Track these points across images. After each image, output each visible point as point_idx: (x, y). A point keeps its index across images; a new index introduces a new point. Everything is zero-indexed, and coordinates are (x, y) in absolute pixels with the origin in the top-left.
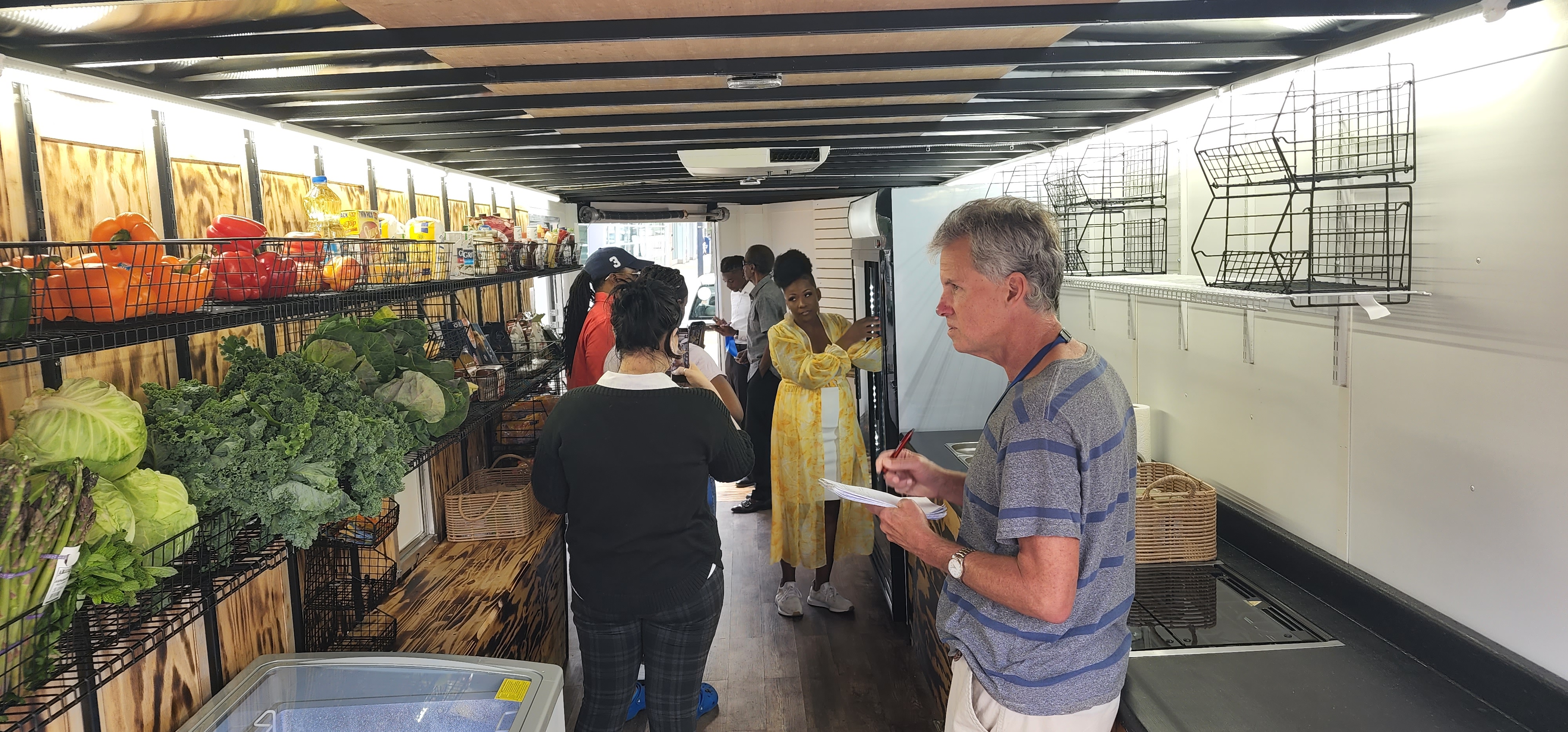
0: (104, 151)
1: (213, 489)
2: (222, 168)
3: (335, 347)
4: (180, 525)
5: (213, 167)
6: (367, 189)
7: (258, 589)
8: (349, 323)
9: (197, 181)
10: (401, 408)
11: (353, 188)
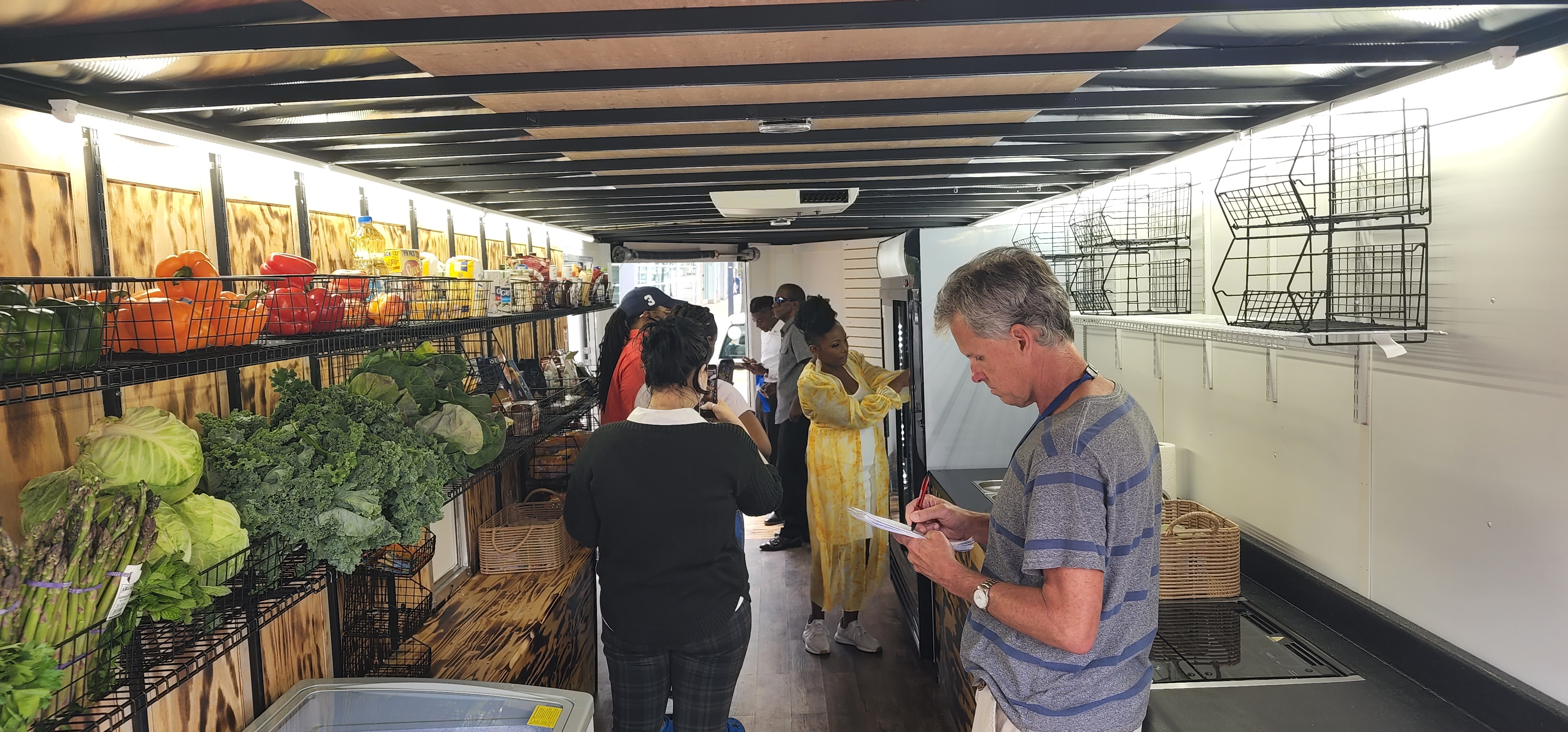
0: (164, 192)
1: (263, 514)
2: (273, 209)
3: (378, 380)
4: (233, 548)
5: (265, 208)
6: (409, 228)
7: (299, 616)
8: (392, 357)
9: (250, 221)
10: (441, 440)
11: (396, 228)
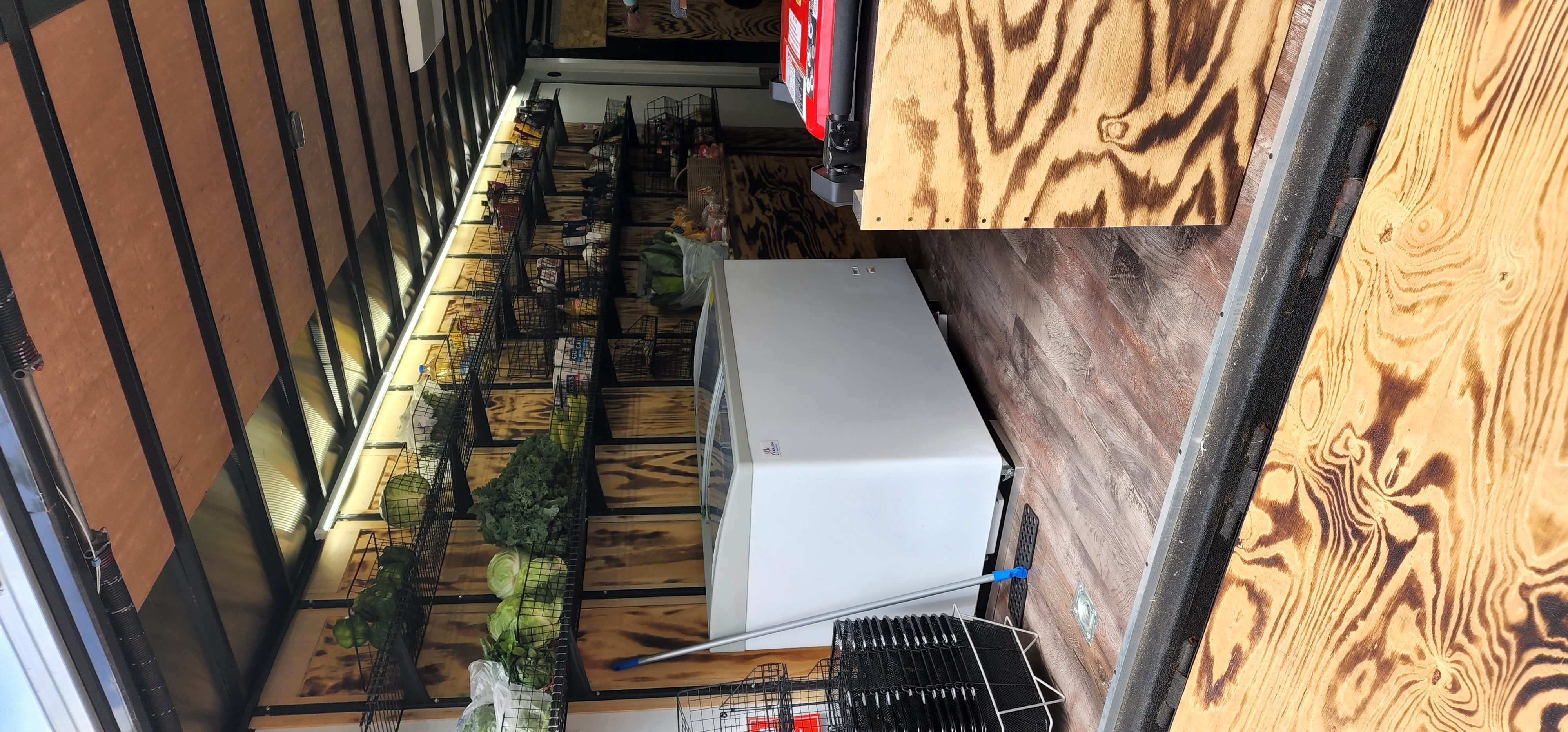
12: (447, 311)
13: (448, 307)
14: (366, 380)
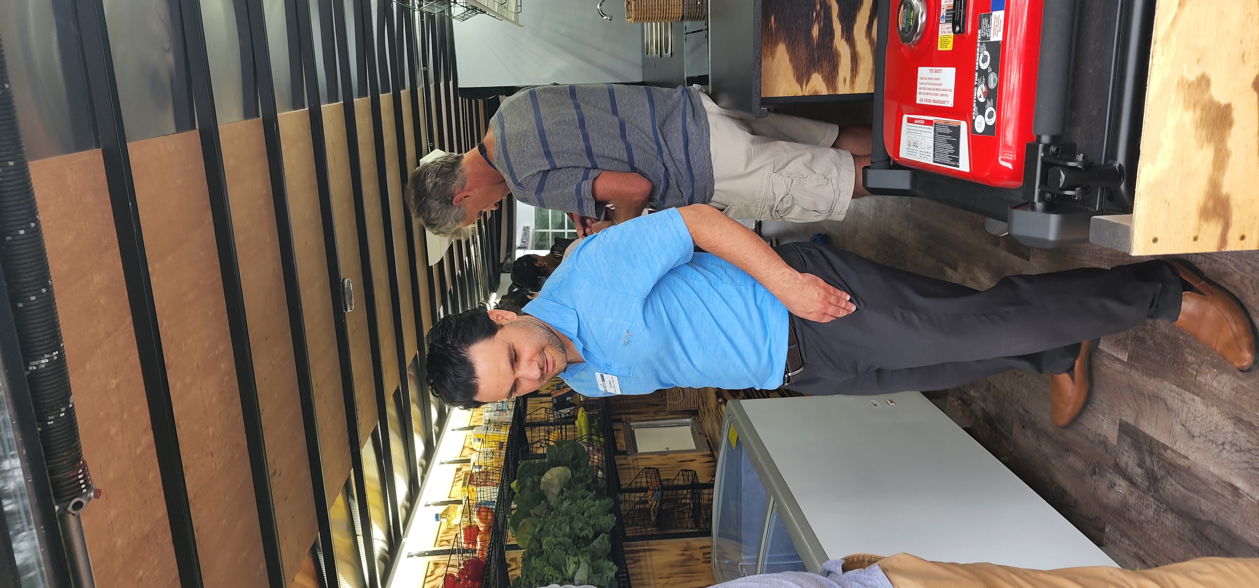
2: (429, 574)
6: (458, 466)
12: (455, 478)
13: (456, 475)
14: (387, 549)
